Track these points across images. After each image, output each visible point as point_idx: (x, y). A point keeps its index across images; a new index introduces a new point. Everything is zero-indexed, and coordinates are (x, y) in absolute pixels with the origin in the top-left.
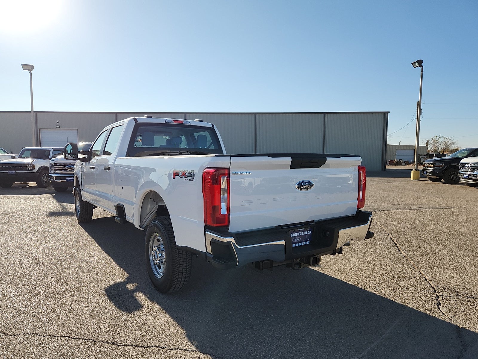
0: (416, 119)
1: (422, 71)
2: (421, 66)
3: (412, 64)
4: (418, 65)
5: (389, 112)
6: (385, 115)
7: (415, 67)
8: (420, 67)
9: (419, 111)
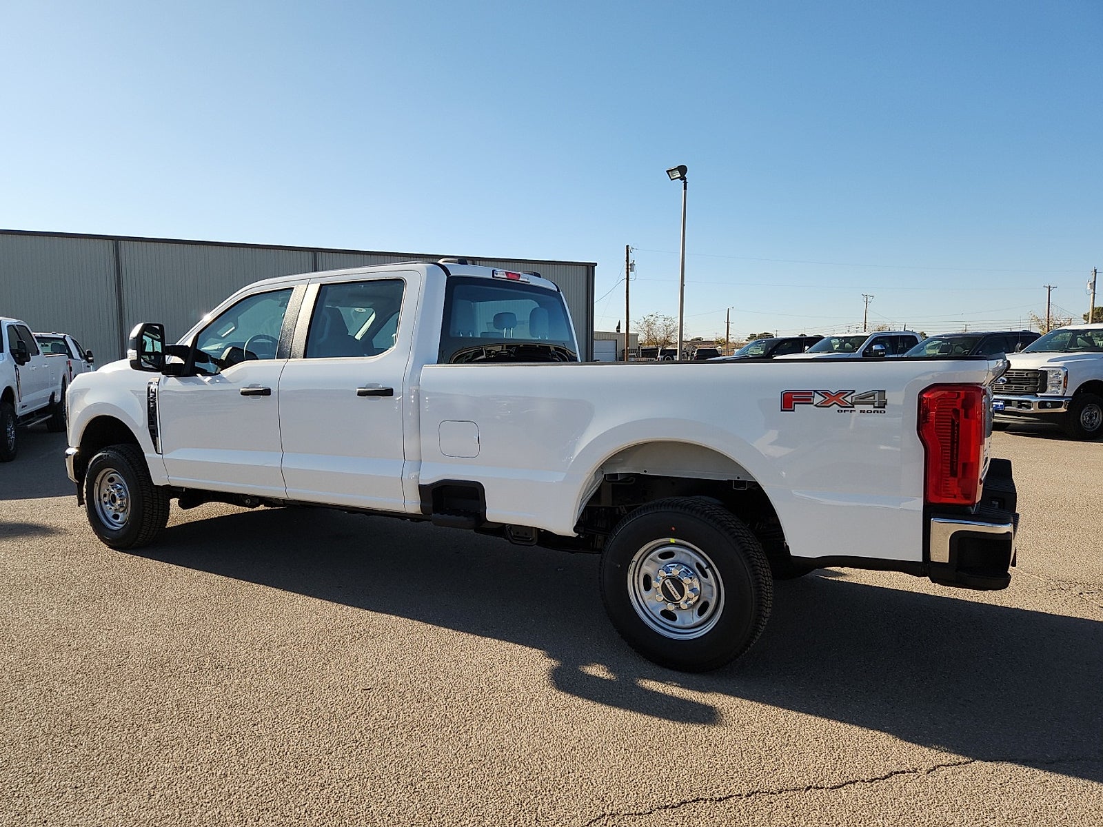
0: (626, 280)
1: (685, 188)
2: (683, 178)
3: (668, 172)
4: (679, 176)
5: (596, 264)
6: (590, 268)
7: (672, 178)
8: (681, 180)
9: (629, 267)
